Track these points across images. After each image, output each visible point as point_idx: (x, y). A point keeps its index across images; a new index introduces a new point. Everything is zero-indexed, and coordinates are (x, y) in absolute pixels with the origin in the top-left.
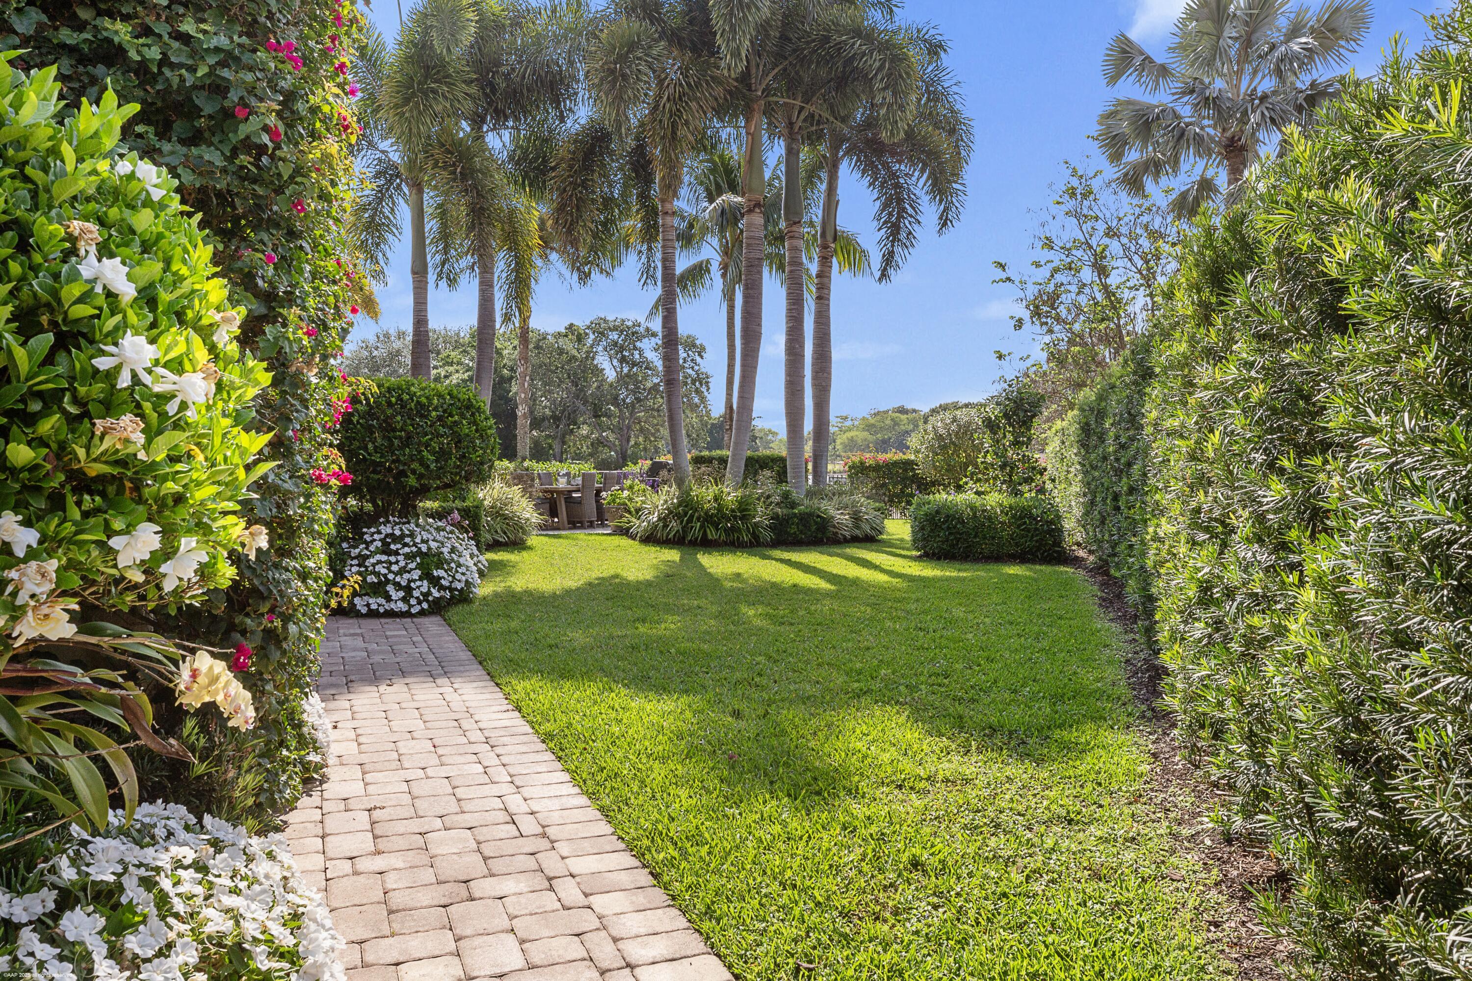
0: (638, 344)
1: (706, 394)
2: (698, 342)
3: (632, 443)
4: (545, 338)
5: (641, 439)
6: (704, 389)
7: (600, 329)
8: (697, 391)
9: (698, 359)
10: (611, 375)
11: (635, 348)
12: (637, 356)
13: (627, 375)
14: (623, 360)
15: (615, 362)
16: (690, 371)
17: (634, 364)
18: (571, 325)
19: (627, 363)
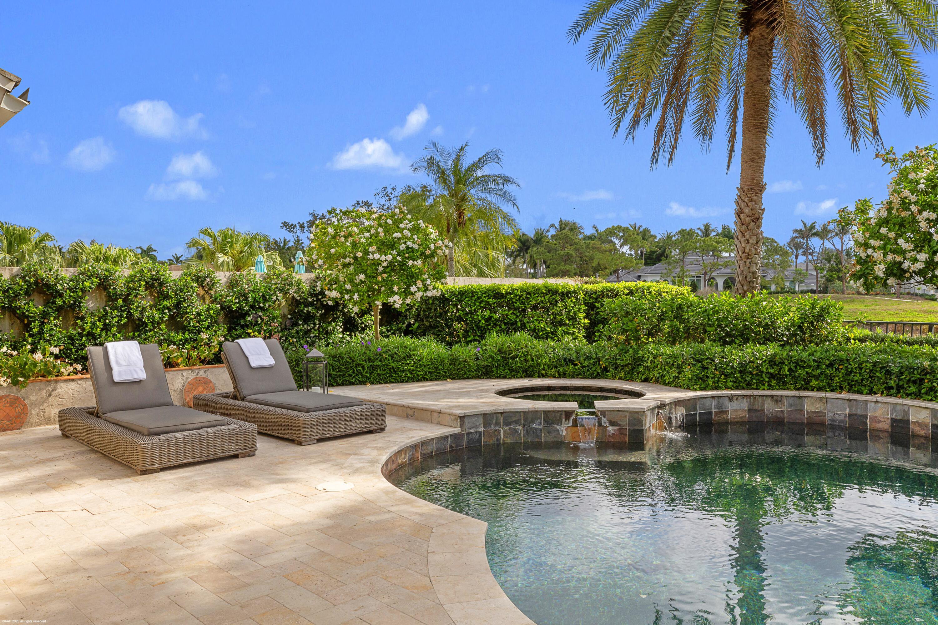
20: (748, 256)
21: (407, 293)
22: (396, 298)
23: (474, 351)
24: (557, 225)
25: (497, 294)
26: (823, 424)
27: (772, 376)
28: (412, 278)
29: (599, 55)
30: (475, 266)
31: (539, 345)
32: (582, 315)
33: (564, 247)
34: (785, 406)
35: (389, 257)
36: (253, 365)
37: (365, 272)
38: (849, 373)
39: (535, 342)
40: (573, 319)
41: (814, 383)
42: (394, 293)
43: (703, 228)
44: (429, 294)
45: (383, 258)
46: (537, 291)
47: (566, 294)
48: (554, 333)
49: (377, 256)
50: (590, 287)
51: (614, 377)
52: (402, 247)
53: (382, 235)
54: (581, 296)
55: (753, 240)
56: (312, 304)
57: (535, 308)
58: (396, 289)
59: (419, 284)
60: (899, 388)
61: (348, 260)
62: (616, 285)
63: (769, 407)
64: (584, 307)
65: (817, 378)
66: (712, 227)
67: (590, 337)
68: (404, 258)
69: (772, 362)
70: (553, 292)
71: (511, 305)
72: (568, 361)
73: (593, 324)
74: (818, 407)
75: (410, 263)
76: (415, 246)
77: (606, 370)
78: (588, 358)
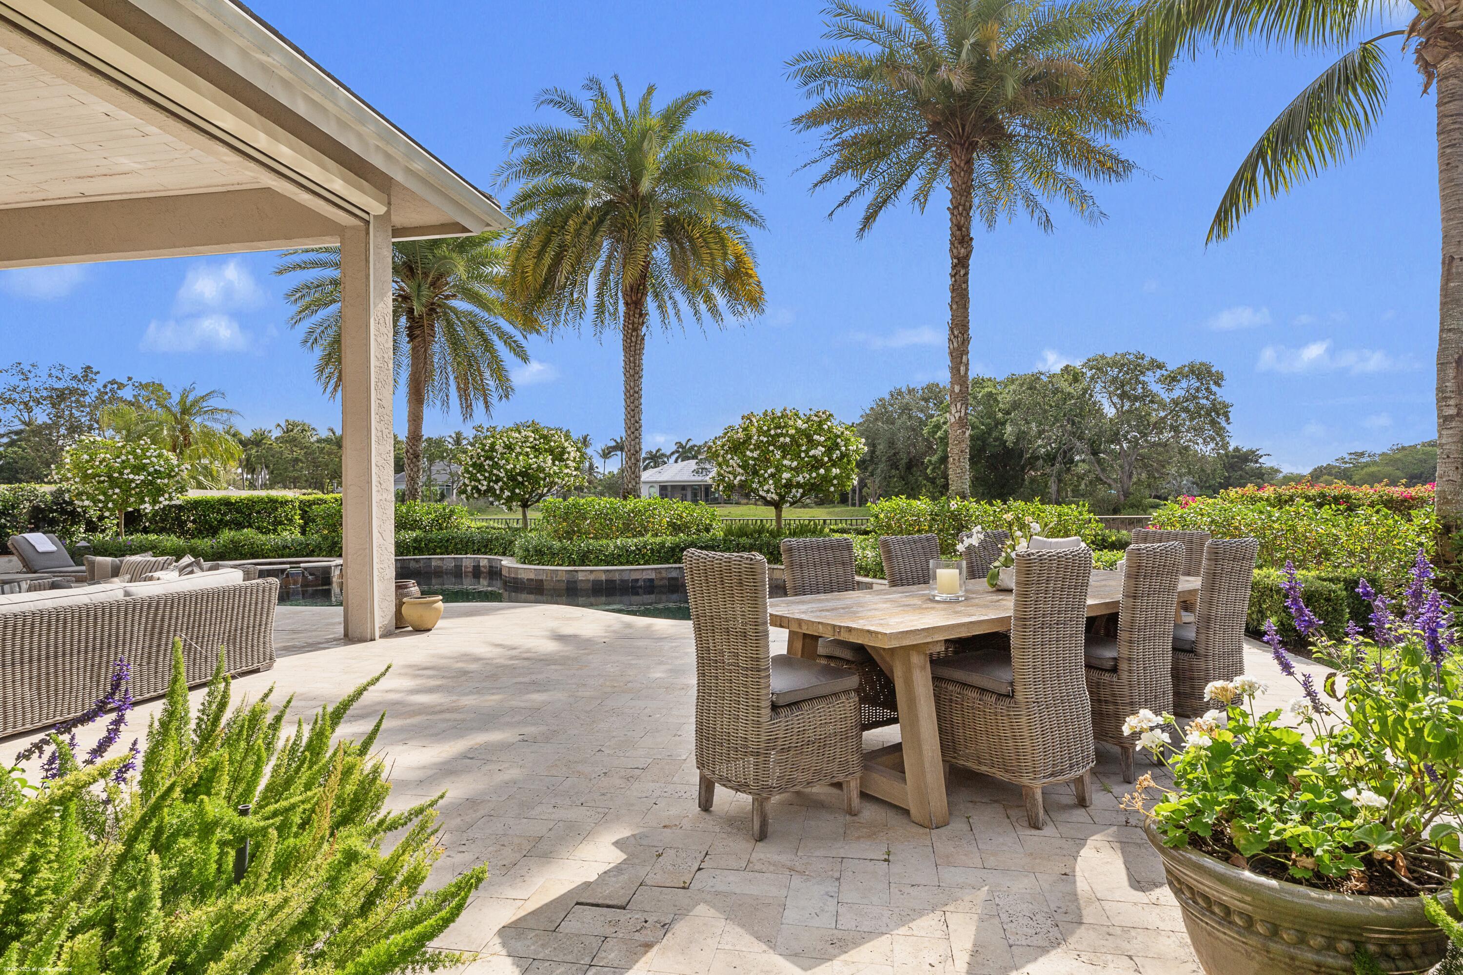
0: (1141, 378)
1: (1224, 424)
2: (1214, 370)
3: (1134, 479)
4: (1038, 378)
5: (1144, 476)
6: (1222, 421)
7: (1099, 366)
8: (1213, 423)
9: (1214, 388)
10: (1110, 411)
11: (1138, 382)
12: (1140, 391)
13: (1129, 411)
14: (1123, 396)
15: (1115, 399)
16: (1204, 401)
17: (1136, 398)
18: (1067, 367)
19: (1129, 398)
20: (412, 479)
21: (155, 502)
22: (147, 505)
23: (209, 543)
24: (283, 424)
25: (227, 503)
26: (442, 572)
27: (415, 548)
28: (160, 491)
29: (309, 344)
30: (194, 478)
31: (263, 538)
32: (297, 517)
33: (293, 451)
34: (421, 564)
35: (142, 477)
36: (40, 550)
37: (120, 488)
38: (456, 544)
39: (260, 535)
40: (291, 521)
41: (438, 550)
42: (145, 502)
43: (454, 435)
44: (173, 503)
45: (137, 477)
46: (261, 500)
47: (284, 503)
48: (275, 530)
49: (131, 476)
50: (306, 497)
51: (318, 556)
52: (151, 470)
53: (132, 460)
54: (297, 504)
55: (415, 469)
56: (56, 511)
57: (258, 512)
58: (147, 499)
59: (167, 496)
60: (479, 550)
61: (102, 479)
62: (325, 497)
63: (413, 565)
64: (298, 512)
65: (440, 548)
66: (465, 435)
67: (303, 533)
68: (154, 478)
69: (415, 540)
70: (273, 501)
71: (239, 511)
72: (285, 547)
73: (306, 523)
74: (439, 563)
75: (159, 481)
76: (162, 469)
77: (313, 551)
78: (300, 544)
